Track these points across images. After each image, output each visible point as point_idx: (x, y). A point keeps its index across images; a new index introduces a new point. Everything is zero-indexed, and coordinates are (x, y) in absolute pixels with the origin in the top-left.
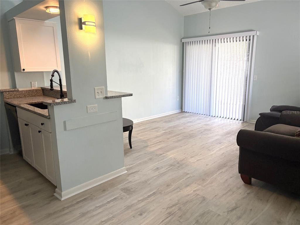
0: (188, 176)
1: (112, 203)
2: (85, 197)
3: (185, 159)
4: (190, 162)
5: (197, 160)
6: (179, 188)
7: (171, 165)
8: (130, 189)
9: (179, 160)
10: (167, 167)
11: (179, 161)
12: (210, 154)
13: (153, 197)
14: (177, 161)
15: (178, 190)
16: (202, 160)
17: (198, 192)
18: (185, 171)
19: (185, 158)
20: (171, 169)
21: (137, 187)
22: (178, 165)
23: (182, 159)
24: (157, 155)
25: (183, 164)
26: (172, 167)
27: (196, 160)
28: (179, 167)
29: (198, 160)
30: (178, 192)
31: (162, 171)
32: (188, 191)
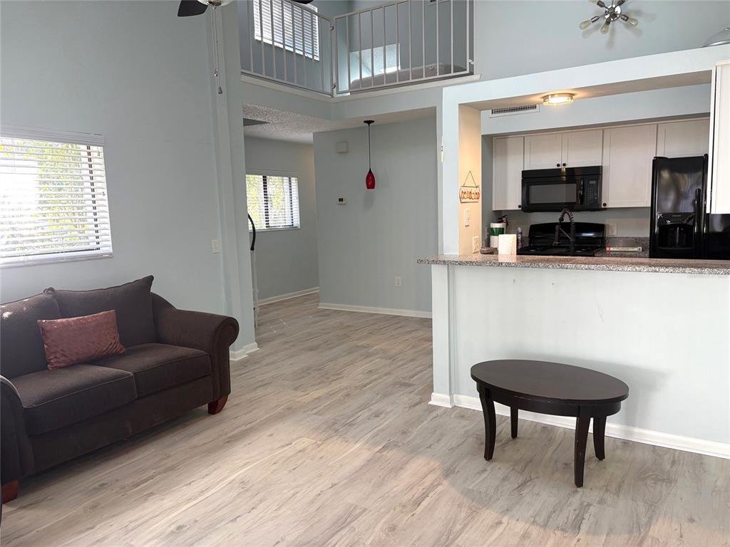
0: (314, 411)
3: (319, 443)
4: (308, 438)
5: (291, 444)
6: (331, 395)
7: (351, 425)
9: (335, 438)
11: (334, 436)
12: (252, 466)
14: (340, 436)
16: (279, 445)
17: (302, 393)
18: (321, 417)
19: (321, 445)
20: (350, 418)
22: (337, 426)
23: (329, 441)
24: (396, 445)
25: (324, 431)
26: (349, 421)
27: (294, 443)
28: (334, 424)
29: (287, 445)
31: (365, 414)
32: (316, 393)
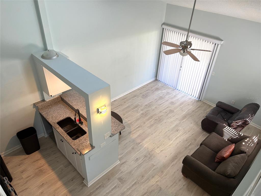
0: (154, 168)
1: (114, 190)
2: (100, 185)
3: (154, 149)
4: (157, 153)
6: (148, 178)
7: (145, 156)
8: (122, 178)
9: (150, 151)
10: (143, 158)
12: (169, 144)
13: (134, 186)
15: (148, 181)
16: (163, 151)
17: (158, 183)
18: (153, 163)
20: (145, 160)
21: (126, 177)
22: (149, 156)
23: (152, 150)
24: (137, 144)
25: (152, 155)
26: (145, 158)
28: (149, 158)
29: (161, 151)
30: (148, 182)
31: (140, 162)
32: (153, 182)
